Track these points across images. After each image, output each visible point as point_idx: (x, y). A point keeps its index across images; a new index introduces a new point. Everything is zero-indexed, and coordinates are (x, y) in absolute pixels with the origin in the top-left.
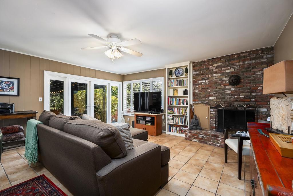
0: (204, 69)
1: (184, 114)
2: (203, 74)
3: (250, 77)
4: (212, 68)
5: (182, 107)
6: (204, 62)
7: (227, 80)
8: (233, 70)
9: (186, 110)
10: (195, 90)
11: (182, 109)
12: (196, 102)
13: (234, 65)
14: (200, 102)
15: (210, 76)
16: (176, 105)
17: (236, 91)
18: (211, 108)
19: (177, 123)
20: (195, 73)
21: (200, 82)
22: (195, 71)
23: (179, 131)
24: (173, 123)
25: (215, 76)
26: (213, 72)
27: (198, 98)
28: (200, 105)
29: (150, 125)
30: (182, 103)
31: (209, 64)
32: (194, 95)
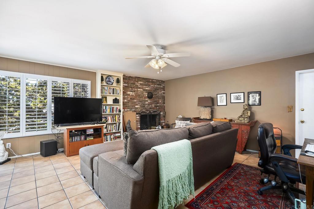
0: (131, 83)
1: (117, 121)
2: (131, 87)
3: (156, 95)
4: (137, 84)
5: (115, 115)
6: (132, 77)
7: (146, 94)
8: (149, 89)
9: (119, 118)
10: (124, 99)
11: (115, 117)
12: (126, 110)
13: (149, 85)
14: (129, 110)
15: (136, 89)
16: (109, 113)
17: (151, 103)
18: (137, 114)
19: (110, 131)
20: (125, 85)
21: (128, 93)
22: (125, 83)
23: (114, 138)
24: (107, 131)
25: (139, 91)
26: (138, 88)
27: (127, 107)
28: (129, 112)
29: (93, 138)
30: (115, 111)
31: (135, 80)
32: (124, 104)
